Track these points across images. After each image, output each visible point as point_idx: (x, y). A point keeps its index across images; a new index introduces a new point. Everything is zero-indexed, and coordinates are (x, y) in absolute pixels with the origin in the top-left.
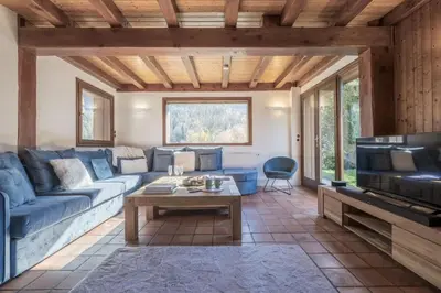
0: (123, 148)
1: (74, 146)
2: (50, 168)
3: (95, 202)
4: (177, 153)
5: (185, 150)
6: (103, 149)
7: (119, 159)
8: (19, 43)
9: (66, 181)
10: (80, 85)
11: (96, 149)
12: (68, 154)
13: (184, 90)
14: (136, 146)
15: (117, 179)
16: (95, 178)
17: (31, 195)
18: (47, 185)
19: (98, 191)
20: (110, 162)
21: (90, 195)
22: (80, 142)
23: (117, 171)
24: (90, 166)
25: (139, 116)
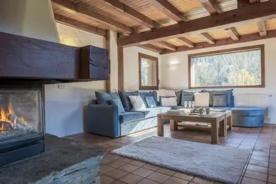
0: (163, 90)
1: (138, 89)
2: (129, 100)
3: (146, 117)
4: (197, 94)
5: (203, 92)
6: (152, 91)
7: (160, 97)
8: (118, 44)
9: (135, 106)
10: (141, 56)
11: (148, 91)
12: (135, 93)
13: (203, 47)
14: (171, 89)
15: (158, 108)
16: (147, 107)
17: (124, 110)
18: (128, 108)
19: (148, 112)
20: (155, 99)
21: (144, 113)
22: (141, 88)
23: (159, 104)
24: (145, 100)
25: (172, 69)
